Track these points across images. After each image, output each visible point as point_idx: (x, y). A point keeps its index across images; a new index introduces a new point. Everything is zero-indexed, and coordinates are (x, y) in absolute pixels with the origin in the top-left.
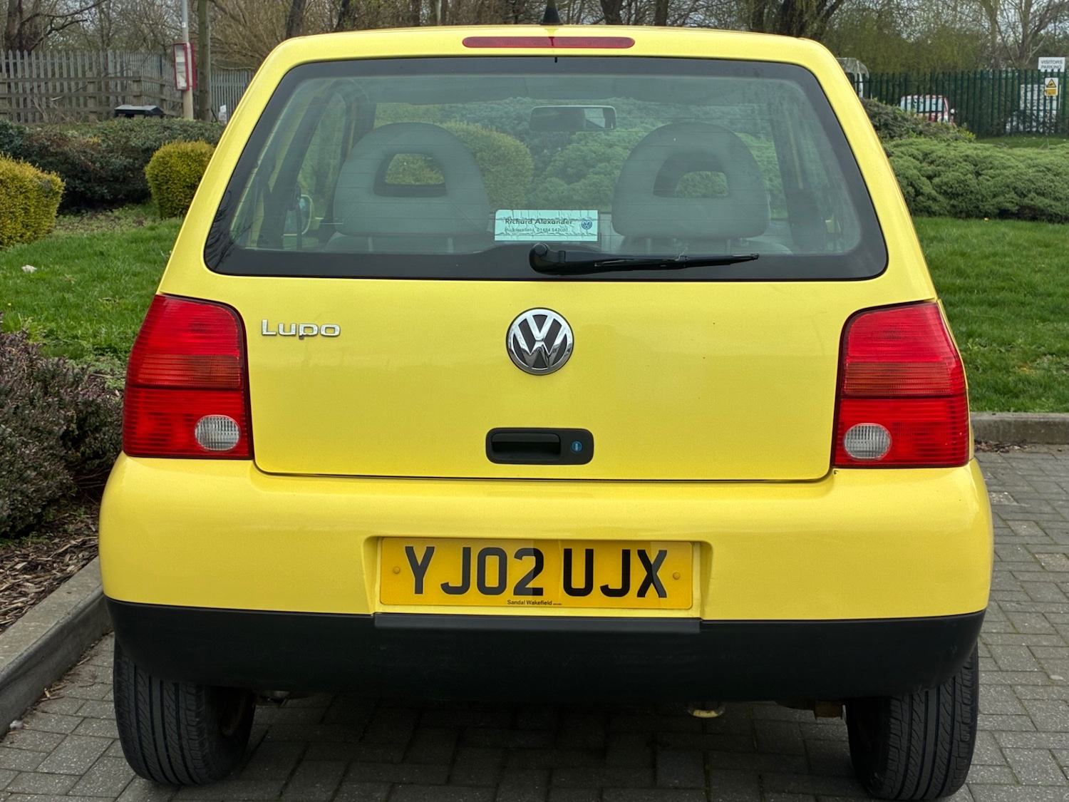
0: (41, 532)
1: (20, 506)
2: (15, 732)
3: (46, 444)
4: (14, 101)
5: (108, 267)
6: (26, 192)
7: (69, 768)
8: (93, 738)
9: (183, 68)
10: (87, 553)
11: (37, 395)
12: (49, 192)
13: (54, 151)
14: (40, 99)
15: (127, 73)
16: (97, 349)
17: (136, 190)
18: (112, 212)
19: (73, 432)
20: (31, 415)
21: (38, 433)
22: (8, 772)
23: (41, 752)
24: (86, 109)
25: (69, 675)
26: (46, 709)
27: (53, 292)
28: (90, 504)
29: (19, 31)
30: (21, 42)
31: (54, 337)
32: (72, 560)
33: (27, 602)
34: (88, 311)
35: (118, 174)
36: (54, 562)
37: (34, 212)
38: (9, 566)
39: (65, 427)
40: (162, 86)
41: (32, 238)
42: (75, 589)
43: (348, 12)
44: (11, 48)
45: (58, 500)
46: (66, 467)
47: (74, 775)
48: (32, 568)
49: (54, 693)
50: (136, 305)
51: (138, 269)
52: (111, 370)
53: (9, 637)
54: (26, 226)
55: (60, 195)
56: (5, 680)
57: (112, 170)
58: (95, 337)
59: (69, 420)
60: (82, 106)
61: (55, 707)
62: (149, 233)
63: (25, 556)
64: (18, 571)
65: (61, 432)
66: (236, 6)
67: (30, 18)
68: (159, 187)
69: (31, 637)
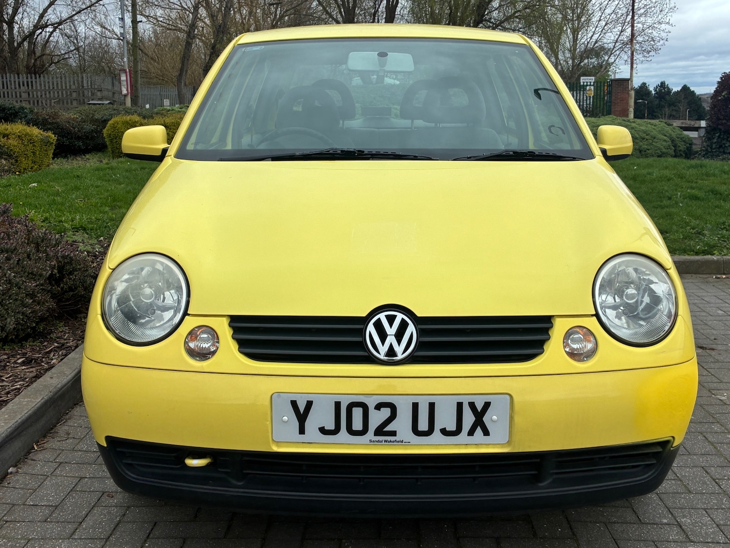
0: (35, 339)
1: (22, 322)
2: (11, 475)
3: (38, 283)
4: (32, 102)
5: (82, 183)
6: (34, 142)
7: (48, 500)
8: (66, 478)
9: (125, 83)
10: (65, 351)
11: (32, 252)
12: (47, 143)
13: (51, 122)
14: (46, 101)
15: (94, 86)
16: (74, 228)
17: (99, 144)
18: (85, 156)
19: (55, 275)
20: (28, 265)
21: (32, 276)
22: (5, 505)
23: (29, 490)
24: (72, 106)
25: (51, 433)
26: (34, 458)
27: (48, 197)
28: (68, 320)
29: (34, 64)
30: (35, 70)
31: (48, 222)
32: (55, 356)
33: (24, 384)
34: (69, 207)
35: (88, 135)
36: (43, 358)
37: (39, 154)
38: (13, 361)
39: (50, 272)
40: (114, 93)
41: (38, 169)
42: (56, 375)
43: (215, 52)
44: (30, 73)
45: (46, 318)
46: (52, 297)
47: (52, 506)
48: (28, 362)
49: (40, 446)
50: (98, 203)
51: (99, 184)
52: (82, 240)
53: (9, 410)
54: (34, 162)
55: (54, 145)
56: (4, 440)
57: (85, 132)
58: (73, 221)
59: (53, 268)
60: (70, 104)
61: (40, 456)
62: (106, 166)
63: (24, 354)
64: (19, 364)
65: (48, 275)
66: (153, 53)
67: (40, 56)
68: (111, 141)
69: (24, 409)
